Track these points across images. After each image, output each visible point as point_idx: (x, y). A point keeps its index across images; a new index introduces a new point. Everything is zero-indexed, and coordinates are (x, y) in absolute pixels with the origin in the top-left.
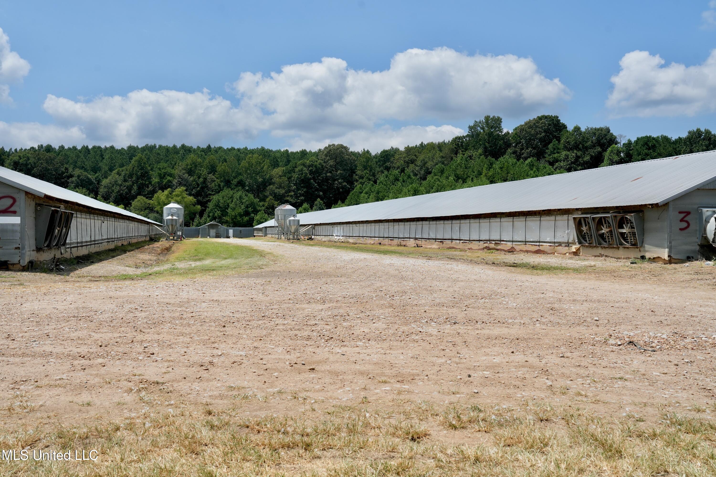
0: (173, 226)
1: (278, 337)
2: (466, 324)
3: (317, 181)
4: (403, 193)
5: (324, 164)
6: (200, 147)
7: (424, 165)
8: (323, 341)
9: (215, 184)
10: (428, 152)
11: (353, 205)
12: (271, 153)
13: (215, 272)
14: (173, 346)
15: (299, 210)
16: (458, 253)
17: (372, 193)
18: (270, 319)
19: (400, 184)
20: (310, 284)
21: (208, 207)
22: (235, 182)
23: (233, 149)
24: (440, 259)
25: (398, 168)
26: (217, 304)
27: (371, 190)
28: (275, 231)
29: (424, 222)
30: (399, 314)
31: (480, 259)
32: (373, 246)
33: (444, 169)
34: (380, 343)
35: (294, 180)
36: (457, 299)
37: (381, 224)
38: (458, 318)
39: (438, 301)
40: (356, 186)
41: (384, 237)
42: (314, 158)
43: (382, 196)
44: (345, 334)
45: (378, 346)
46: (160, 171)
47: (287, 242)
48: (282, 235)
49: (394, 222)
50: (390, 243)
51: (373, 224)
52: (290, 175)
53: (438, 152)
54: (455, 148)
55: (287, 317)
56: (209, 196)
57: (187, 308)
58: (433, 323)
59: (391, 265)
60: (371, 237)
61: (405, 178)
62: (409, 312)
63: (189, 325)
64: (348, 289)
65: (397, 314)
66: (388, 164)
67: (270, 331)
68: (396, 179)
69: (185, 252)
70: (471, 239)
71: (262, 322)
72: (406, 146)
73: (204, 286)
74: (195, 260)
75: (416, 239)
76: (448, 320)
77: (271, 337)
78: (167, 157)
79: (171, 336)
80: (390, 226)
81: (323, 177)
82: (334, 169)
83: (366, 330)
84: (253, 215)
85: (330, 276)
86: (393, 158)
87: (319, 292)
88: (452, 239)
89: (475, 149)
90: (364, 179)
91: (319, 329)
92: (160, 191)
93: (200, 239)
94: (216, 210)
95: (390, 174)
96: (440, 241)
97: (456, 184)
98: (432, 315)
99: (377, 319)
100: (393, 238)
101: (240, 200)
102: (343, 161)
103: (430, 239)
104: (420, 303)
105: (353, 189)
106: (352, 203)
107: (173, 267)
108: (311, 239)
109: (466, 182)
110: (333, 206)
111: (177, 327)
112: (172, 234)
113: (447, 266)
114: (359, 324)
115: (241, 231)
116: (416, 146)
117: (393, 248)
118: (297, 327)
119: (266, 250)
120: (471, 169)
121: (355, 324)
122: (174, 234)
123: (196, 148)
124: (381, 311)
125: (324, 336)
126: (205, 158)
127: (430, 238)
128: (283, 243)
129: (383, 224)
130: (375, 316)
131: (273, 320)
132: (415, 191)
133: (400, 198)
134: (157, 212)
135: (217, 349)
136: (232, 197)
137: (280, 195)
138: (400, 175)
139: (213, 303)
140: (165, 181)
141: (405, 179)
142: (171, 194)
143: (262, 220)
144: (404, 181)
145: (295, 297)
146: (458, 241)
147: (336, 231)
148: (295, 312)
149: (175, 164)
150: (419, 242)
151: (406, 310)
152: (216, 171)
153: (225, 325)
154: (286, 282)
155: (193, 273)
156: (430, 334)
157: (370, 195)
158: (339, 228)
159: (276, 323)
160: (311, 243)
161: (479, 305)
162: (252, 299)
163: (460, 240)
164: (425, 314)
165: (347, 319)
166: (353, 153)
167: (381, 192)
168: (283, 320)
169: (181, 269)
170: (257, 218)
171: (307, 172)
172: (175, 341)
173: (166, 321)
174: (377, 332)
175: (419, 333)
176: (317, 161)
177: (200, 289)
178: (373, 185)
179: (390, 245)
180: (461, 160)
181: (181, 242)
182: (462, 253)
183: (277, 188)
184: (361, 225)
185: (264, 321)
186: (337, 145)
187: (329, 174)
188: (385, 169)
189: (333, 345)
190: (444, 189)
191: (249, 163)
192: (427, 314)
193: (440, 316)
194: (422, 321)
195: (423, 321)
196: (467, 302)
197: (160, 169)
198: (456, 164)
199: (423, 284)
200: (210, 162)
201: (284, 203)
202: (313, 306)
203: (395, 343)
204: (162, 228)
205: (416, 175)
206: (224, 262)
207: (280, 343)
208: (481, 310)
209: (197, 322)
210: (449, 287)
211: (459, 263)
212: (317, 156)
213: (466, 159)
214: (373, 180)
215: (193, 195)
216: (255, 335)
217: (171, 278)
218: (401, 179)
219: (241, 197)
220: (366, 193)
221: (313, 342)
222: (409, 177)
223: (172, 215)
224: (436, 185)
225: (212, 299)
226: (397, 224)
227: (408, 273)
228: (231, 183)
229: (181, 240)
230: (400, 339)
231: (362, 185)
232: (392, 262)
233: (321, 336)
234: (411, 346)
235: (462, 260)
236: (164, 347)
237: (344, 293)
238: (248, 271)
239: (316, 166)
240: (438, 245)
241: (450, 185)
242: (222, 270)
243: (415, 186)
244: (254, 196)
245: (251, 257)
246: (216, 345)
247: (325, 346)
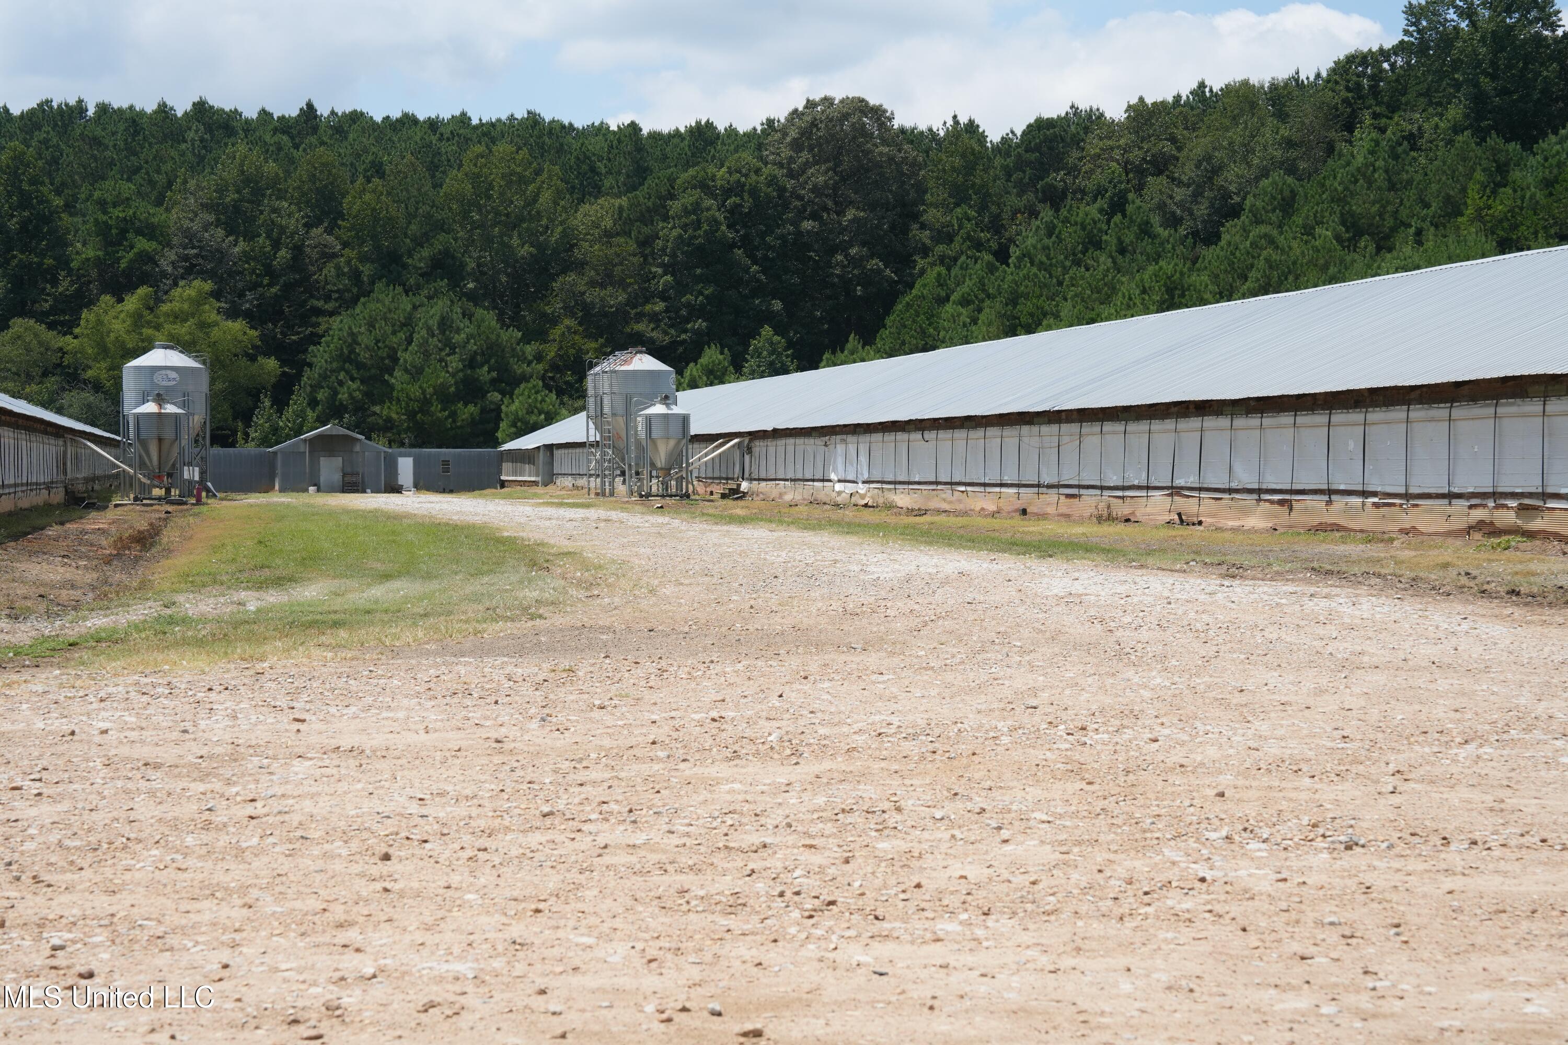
0: (166, 446)
1: (609, 901)
2: (1400, 848)
3: (759, 254)
4: (1118, 300)
5: (790, 184)
6: (271, 115)
7: (1210, 179)
8: (796, 914)
9: (338, 267)
10: (1227, 122)
11: (911, 352)
12: (569, 139)
13: (343, 634)
14: (173, 940)
15: (687, 373)
16: (1354, 549)
17: (987, 302)
18: (575, 825)
19: (1104, 261)
20: (738, 680)
21: (310, 365)
22: (421, 258)
23: (408, 120)
24: (1278, 576)
25: (1099, 192)
26: (353, 763)
27: (983, 287)
28: (589, 461)
29: (1210, 422)
30: (1110, 804)
31: (1453, 572)
32: (996, 523)
33: (1293, 194)
34: (1031, 926)
35: (663, 250)
36: (1357, 744)
37: (1025, 429)
38: (1365, 825)
39: (1273, 750)
40: (922, 272)
41: (1038, 486)
42: (747, 157)
43: (1032, 315)
44: (885, 886)
45: (1026, 938)
46: (105, 212)
47: (638, 508)
48: (619, 480)
49: (1081, 421)
50: (1063, 510)
51: (993, 432)
52: (646, 230)
53: (1271, 122)
54: (1345, 101)
55: (644, 815)
56: (314, 319)
57: (228, 782)
58: (1254, 845)
59: (1071, 600)
60: (985, 485)
61: (1129, 237)
62: (1152, 796)
63: (239, 853)
64: (894, 698)
65: (1102, 803)
66: (1057, 178)
67: (573, 875)
68: (1091, 242)
69: (215, 549)
70: (1413, 490)
71: (543, 839)
72: (1134, 101)
73: (298, 691)
74: (261, 585)
75: (1175, 491)
76: (1321, 831)
77: (578, 899)
78: (135, 154)
79: (163, 900)
80: (1065, 439)
81: (783, 237)
82: (830, 204)
83: (975, 872)
84: (496, 396)
85: (819, 646)
86: (1075, 154)
87: (773, 714)
88: (1330, 492)
89: (1430, 103)
90: (956, 246)
91: (779, 865)
92: (107, 299)
93: (277, 498)
94: (342, 376)
95: (1066, 221)
96: (1276, 497)
97: (1348, 258)
98: (1251, 811)
99: (1016, 823)
100: (1079, 487)
101: (443, 332)
102: (867, 170)
103: (1237, 491)
104: (1199, 758)
105: (911, 286)
106: (903, 343)
107: (168, 612)
108: (734, 494)
109: (1390, 250)
110: (826, 356)
111: (191, 862)
112: (159, 477)
113: (1309, 605)
114: (944, 847)
115: (446, 463)
116: (1178, 98)
117: (1077, 531)
118: (686, 860)
119: (552, 542)
120: (1412, 193)
121: (925, 846)
122: (170, 475)
123: (255, 116)
124: (1034, 793)
125: (797, 893)
126: (292, 161)
127: (1234, 485)
128: (623, 510)
129: (1035, 429)
130: (1009, 811)
131: (586, 827)
132: (1170, 290)
133: (1108, 319)
134: (97, 387)
135: (358, 950)
136: (408, 323)
137: (606, 315)
138: (1108, 222)
139: (336, 762)
140: (126, 259)
141: (1127, 241)
142: (151, 309)
143: (533, 419)
144: (1122, 251)
145: (675, 735)
146: (1356, 501)
147: (840, 461)
148: (679, 796)
149: (170, 184)
150: (1189, 506)
151: (1140, 789)
152: (341, 215)
153: (391, 851)
154: (639, 672)
155: (253, 638)
156: (1246, 891)
157: (980, 310)
158: (852, 448)
159: (601, 841)
160: (739, 512)
161: (1454, 769)
162: (498, 741)
163: (1365, 494)
164: (1218, 807)
165: (891, 823)
166: (910, 136)
167: (1026, 296)
168: (630, 828)
169: (203, 620)
170: (513, 408)
171: (720, 216)
172: (184, 922)
173: (142, 835)
174: (1020, 880)
175: (1198, 885)
176: (757, 171)
177: (282, 702)
178: (991, 269)
179: (1067, 516)
180: (1372, 152)
181: (196, 509)
182: (1376, 550)
183: (592, 284)
184: (942, 434)
185: (550, 835)
186: (842, 101)
187: (807, 225)
188: (1043, 201)
189: (839, 932)
190: (1297, 278)
191: (475, 178)
192: (1230, 805)
193: (1286, 815)
194: (1208, 835)
195: (1213, 835)
196: (1401, 757)
197: (102, 205)
198: (1350, 169)
199: (1207, 679)
200: (313, 178)
201: (623, 347)
202: (750, 769)
203: (1097, 927)
204: (119, 451)
205: (1173, 221)
206: (378, 592)
207: (618, 923)
208: (1464, 793)
209: (271, 840)
210: (1320, 691)
211: (1363, 590)
212: (760, 147)
213: (1393, 148)
214: (994, 245)
215: (249, 316)
216: (515, 894)
217: (160, 657)
218: (1110, 239)
219: (445, 324)
220: (965, 302)
221: (756, 918)
222: (1145, 230)
223: (160, 400)
224: (1261, 264)
225: (334, 743)
226: (1096, 427)
227: (1144, 635)
228: (405, 266)
229: (199, 502)
230: (1118, 911)
231: (949, 269)
232: (1077, 588)
233: (788, 894)
234: (1165, 940)
235: (1374, 581)
236: (136, 947)
237: (877, 718)
238: (480, 627)
239: (754, 192)
240: (1268, 516)
241: (1322, 262)
242: (372, 623)
243: (1169, 269)
244: (500, 319)
245: (491, 572)
246: (352, 935)
247: (803, 936)
